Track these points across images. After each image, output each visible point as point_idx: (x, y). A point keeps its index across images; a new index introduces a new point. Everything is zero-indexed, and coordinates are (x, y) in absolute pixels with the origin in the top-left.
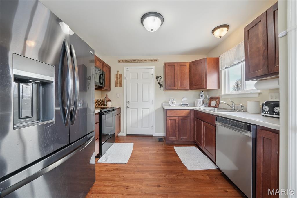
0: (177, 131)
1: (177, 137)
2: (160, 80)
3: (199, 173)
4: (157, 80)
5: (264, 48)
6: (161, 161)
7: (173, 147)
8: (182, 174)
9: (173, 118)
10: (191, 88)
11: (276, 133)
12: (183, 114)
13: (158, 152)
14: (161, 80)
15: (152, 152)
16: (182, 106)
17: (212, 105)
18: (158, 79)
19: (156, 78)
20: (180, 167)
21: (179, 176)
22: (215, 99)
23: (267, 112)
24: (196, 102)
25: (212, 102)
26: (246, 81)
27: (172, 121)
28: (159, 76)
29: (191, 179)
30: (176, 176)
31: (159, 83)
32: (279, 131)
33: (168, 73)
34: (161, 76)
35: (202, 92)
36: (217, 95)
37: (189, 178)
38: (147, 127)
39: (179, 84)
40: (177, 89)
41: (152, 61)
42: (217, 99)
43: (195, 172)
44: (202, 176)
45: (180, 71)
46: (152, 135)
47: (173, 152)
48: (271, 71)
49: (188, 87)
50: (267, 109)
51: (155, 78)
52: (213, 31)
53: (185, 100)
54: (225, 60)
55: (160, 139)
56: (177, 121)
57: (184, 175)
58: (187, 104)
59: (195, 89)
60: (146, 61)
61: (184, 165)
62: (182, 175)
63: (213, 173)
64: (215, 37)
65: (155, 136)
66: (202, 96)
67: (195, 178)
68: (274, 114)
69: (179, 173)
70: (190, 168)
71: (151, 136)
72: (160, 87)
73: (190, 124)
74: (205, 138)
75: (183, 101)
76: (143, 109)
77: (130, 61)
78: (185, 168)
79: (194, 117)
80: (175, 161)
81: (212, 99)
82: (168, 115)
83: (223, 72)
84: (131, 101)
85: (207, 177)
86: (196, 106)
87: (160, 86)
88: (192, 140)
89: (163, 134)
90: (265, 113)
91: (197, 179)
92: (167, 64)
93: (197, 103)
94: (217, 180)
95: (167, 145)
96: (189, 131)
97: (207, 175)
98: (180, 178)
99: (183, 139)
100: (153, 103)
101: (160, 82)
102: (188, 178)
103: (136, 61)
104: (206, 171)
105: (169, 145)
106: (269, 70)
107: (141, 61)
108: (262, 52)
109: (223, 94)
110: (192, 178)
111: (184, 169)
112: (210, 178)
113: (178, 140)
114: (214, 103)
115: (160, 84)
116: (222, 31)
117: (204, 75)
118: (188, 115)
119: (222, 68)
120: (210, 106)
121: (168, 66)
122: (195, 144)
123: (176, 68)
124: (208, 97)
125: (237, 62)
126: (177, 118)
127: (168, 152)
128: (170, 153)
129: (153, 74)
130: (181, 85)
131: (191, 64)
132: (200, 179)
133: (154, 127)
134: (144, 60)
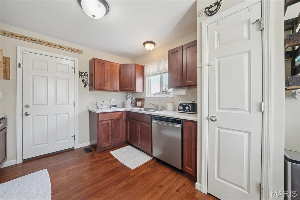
0: (110, 135)
1: (111, 141)
2: (85, 77)
3: (142, 168)
4: (80, 76)
5: (181, 69)
6: (102, 175)
7: (110, 153)
8: (130, 176)
9: (106, 122)
10: (121, 90)
11: (195, 123)
12: (116, 116)
13: (93, 166)
14: (87, 77)
15: (84, 170)
16: (111, 108)
17: (137, 106)
18: (82, 75)
19: (80, 74)
20: (124, 171)
21: (128, 180)
22: (140, 100)
23: (182, 110)
24: (125, 103)
25: (138, 102)
26: (168, 88)
27: (105, 125)
28: (83, 72)
29: (139, 177)
30: (125, 182)
31: (83, 81)
32: (197, 121)
33: (97, 71)
34: (85, 73)
35: (129, 94)
36: (142, 97)
37: (138, 177)
38: (66, 139)
39: (109, 84)
40: (108, 90)
41: (73, 50)
42: (142, 100)
43: (139, 169)
44: (145, 170)
45: (110, 70)
46: (74, 147)
47: (110, 159)
48: (184, 85)
49: (118, 89)
50: (181, 108)
51: (77, 73)
52: (145, 44)
53: (113, 101)
54: (149, 69)
55: (87, 150)
56: (110, 124)
57: (132, 177)
58: (116, 106)
59: (125, 91)
60: (63, 48)
61: (127, 167)
62: (130, 178)
63: (151, 163)
64: (145, 49)
65: (78, 148)
66: (129, 97)
67: (142, 175)
68: (185, 111)
69: (126, 177)
70: (133, 167)
71: (72, 149)
72: (85, 86)
73: (122, 125)
74: (139, 136)
75: (112, 102)
76: (57, 115)
77: (31, 40)
78: (130, 169)
79: (125, 118)
80: (117, 168)
81: (137, 100)
82: (100, 120)
83: (147, 78)
84: (33, 104)
85: (149, 168)
86: (125, 107)
87: (84, 84)
88: (124, 140)
89: (89, 142)
90: (181, 111)
91: (143, 174)
92: (97, 60)
93: (127, 104)
94: (156, 167)
95: (100, 154)
96: (122, 133)
97: (149, 167)
98: (130, 181)
99: (116, 142)
100: (74, 106)
101: (86, 80)
102: (136, 177)
103: (44, 43)
104: (146, 164)
105: (102, 153)
106: (183, 84)
107: (55, 45)
108: (179, 71)
109: (147, 96)
110: (139, 175)
111: (129, 171)
112: (151, 168)
113: (111, 144)
114: (139, 104)
115: (85, 82)
116: (151, 46)
117: (133, 78)
118: (121, 116)
119: (146, 75)
120: (135, 106)
121: (98, 62)
122: (126, 144)
123: (106, 66)
124: (133, 98)
125: (158, 73)
126: (111, 121)
127: (104, 161)
128: (108, 161)
129: (74, 68)
130: (112, 86)
131: (121, 66)
132: (145, 173)
133: (76, 137)
134: (60, 47)
